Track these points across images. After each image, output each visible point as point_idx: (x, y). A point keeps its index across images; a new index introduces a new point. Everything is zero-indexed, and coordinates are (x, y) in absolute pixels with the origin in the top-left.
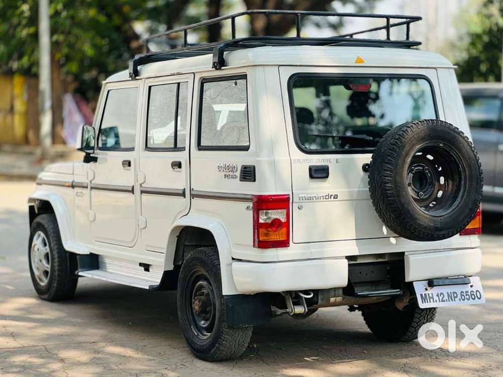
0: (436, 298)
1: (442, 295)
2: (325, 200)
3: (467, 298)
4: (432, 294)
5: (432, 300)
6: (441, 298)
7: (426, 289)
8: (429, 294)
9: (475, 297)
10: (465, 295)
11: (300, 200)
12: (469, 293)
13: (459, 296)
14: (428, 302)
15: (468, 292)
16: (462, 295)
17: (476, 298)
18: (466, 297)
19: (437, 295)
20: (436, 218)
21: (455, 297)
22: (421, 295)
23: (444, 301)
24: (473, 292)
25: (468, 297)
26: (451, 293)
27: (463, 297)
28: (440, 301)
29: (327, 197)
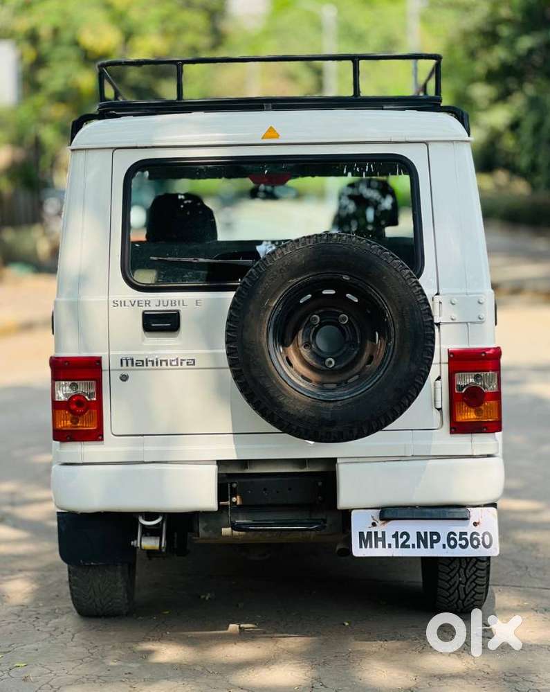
0: (390, 540)
1: (405, 537)
2: (169, 366)
3: (460, 545)
4: (384, 533)
5: (380, 543)
6: (401, 541)
7: (374, 524)
8: (376, 533)
9: (479, 544)
10: (457, 538)
11: (122, 365)
12: (468, 537)
13: (444, 540)
14: (371, 547)
15: (466, 534)
16: (449, 540)
17: (481, 546)
18: (459, 542)
19: (395, 536)
20: (324, 404)
21: (433, 542)
22: (361, 534)
23: (408, 546)
24: (478, 535)
25: (463, 543)
26: (426, 533)
27: (452, 543)
28: (397, 547)
29: (174, 363)
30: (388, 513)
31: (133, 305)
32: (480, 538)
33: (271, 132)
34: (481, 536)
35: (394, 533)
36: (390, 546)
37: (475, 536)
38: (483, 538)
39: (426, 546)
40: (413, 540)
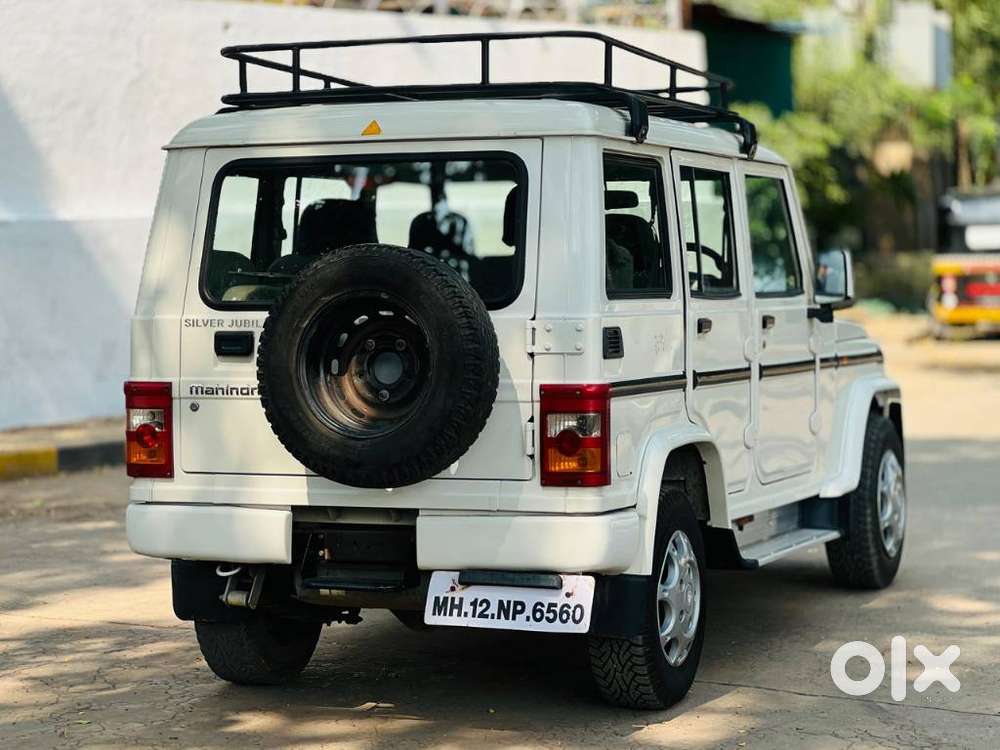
0: (467, 608)
1: (485, 605)
2: (240, 396)
3: (548, 619)
4: (461, 600)
5: (455, 611)
6: (479, 609)
10: (545, 610)
13: (529, 611)
16: (535, 611)
18: (546, 615)
19: (474, 604)
21: (516, 612)
23: (487, 616)
25: (551, 616)
26: (509, 602)
27: (538, 615)
28: (474, 616)
30: (470, 577)
31: (205, 325)
32: (570, 611)
33: (374, 127)
34: (573, 608)
35: (473, 600)
36: (466, 614)
37: (565, 608)
38: (574, 612)
39: (507, 618)
40: (494, 609)
